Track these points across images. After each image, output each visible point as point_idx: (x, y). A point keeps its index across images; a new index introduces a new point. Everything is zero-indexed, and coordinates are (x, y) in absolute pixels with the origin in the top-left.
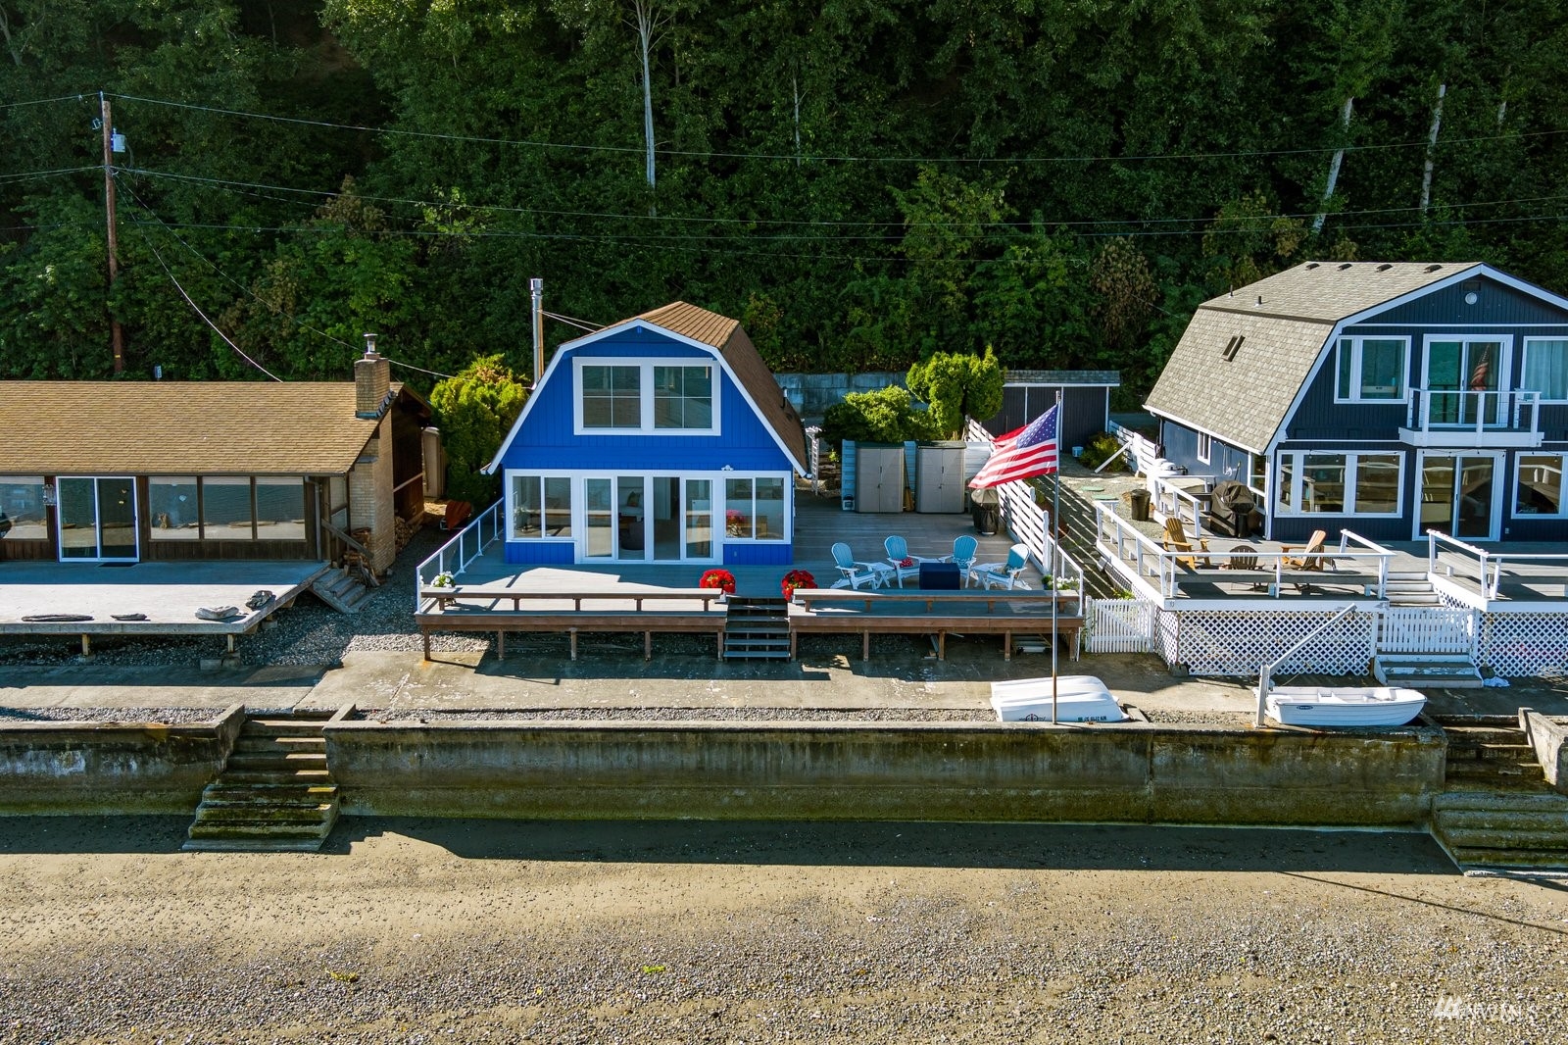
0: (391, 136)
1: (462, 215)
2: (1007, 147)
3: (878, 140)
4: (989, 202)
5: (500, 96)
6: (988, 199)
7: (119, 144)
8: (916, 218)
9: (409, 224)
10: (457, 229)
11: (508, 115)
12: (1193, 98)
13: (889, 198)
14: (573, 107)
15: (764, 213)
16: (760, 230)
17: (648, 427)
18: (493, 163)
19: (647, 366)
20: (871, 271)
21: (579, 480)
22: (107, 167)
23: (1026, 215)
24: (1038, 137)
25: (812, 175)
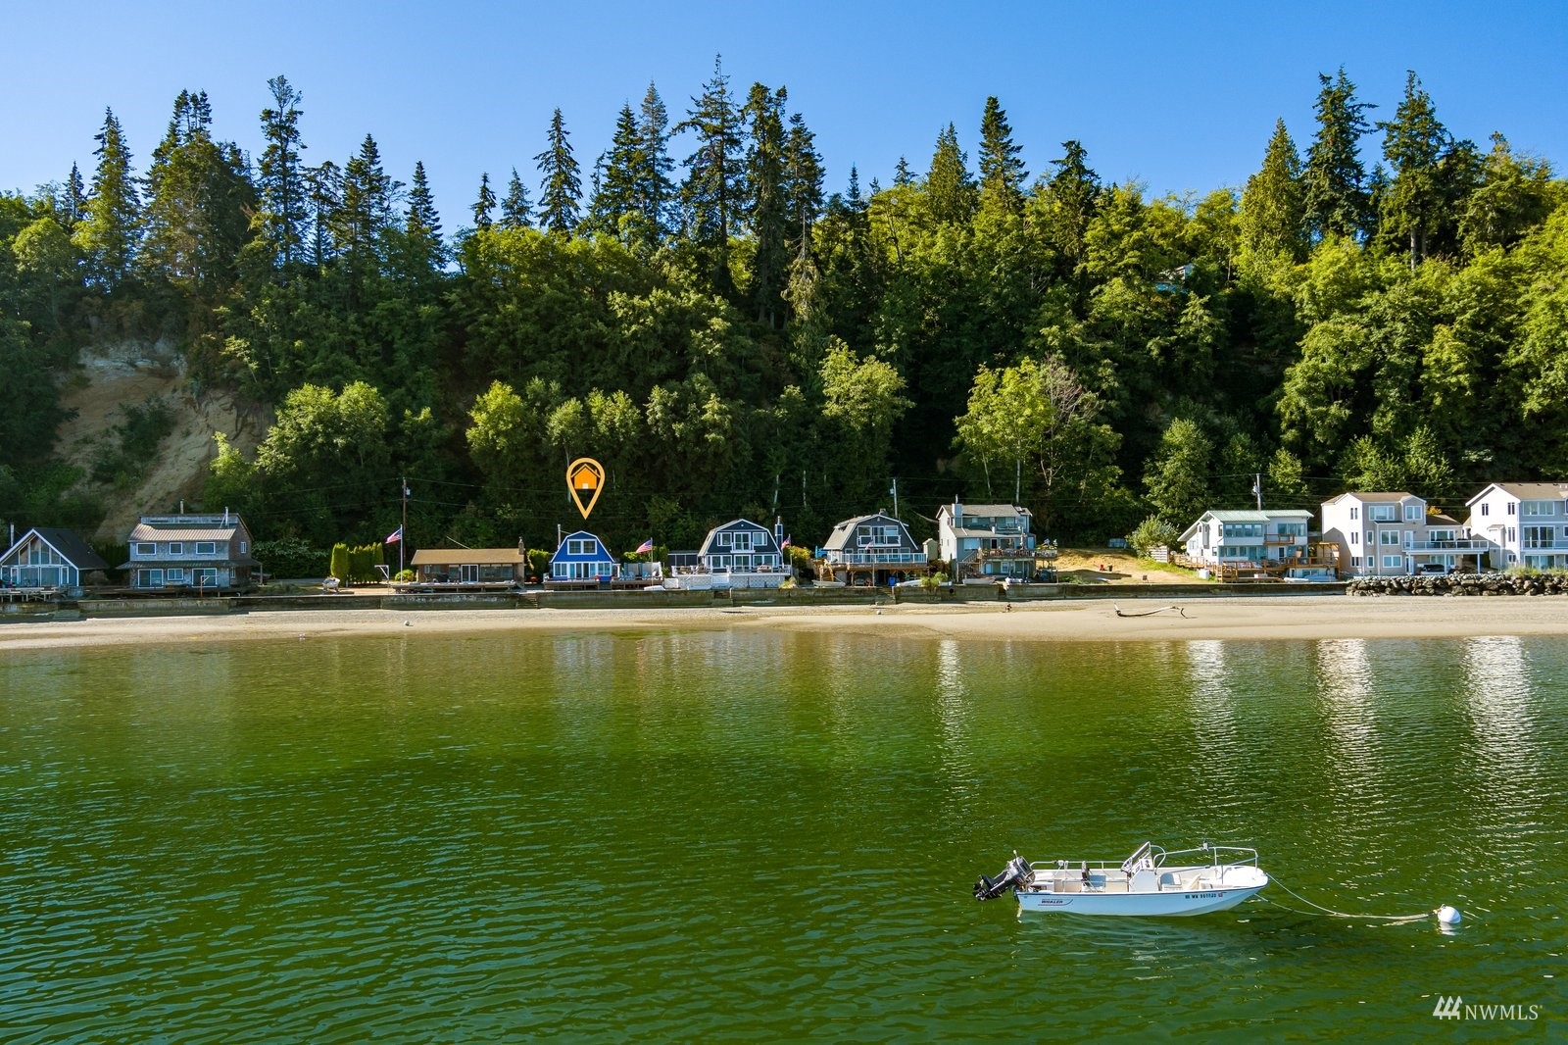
0: (485, 487)
1: (510, 512)
2: (681, 489)
3: (639, 488)
4: (674, 506)
5: (522, 476)
6: (673, 505)
7: (408, 492)
8: (651, 511)
9: (492, 515)
10: (508, 516)
11: (523, 481)
12: (732, 475)
13: (643, 505)
14: (544, 479)
15: (604, 510)
16: (604, 515)
17: (582, 553)
18: (518, 496)
19: (582, 541)
20: (637, 527)
21: (568, 564)
22: (404, 499)
23: (685, 510)
24: (687, 487)
25: (619, 498)
